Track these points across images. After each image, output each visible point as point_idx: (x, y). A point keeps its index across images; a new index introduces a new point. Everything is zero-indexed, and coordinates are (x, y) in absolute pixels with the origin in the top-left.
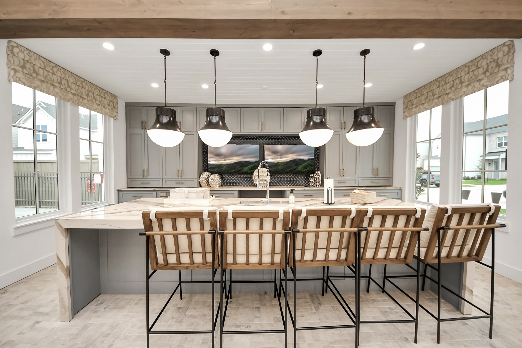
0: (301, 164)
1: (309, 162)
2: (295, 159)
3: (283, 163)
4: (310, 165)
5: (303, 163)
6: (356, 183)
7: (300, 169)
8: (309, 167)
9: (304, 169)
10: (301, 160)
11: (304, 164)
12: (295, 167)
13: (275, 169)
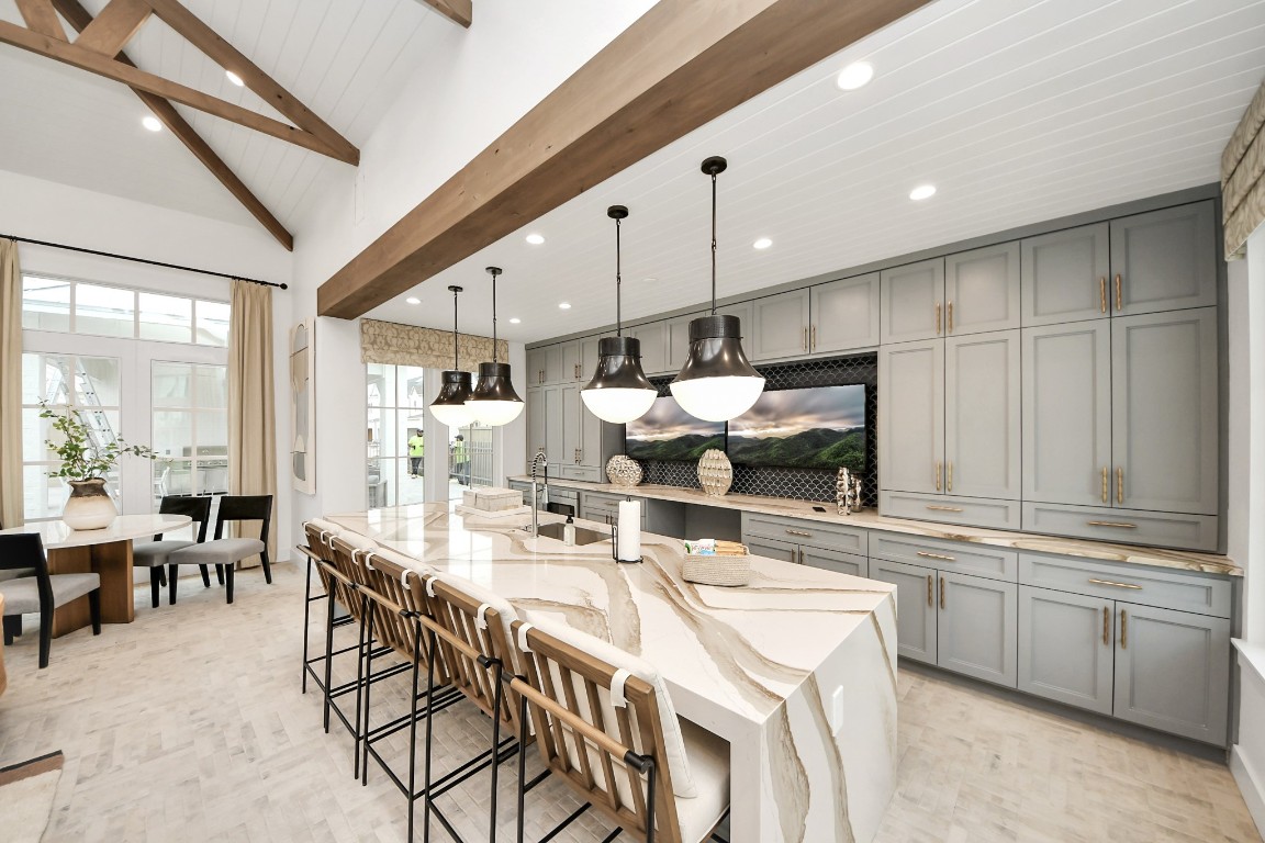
0: (828, 445)
1: (850, 438)
2: (814, 431)
3: (780, 440)
4: (852, 447)
5: (835, 442)
6: (1007, 519)
7: (824, 458)
8: (848, 452)
9: (835, 458)
10: (828, 432)
11: (836, 445)
12: (812, 452)
13: (758, 457)
